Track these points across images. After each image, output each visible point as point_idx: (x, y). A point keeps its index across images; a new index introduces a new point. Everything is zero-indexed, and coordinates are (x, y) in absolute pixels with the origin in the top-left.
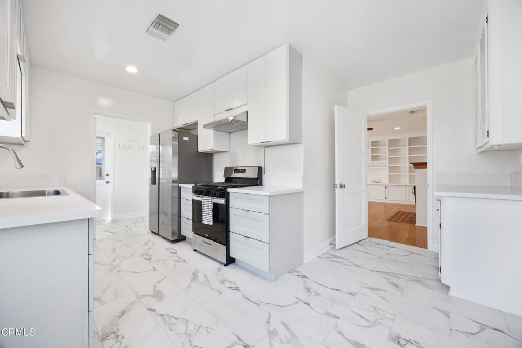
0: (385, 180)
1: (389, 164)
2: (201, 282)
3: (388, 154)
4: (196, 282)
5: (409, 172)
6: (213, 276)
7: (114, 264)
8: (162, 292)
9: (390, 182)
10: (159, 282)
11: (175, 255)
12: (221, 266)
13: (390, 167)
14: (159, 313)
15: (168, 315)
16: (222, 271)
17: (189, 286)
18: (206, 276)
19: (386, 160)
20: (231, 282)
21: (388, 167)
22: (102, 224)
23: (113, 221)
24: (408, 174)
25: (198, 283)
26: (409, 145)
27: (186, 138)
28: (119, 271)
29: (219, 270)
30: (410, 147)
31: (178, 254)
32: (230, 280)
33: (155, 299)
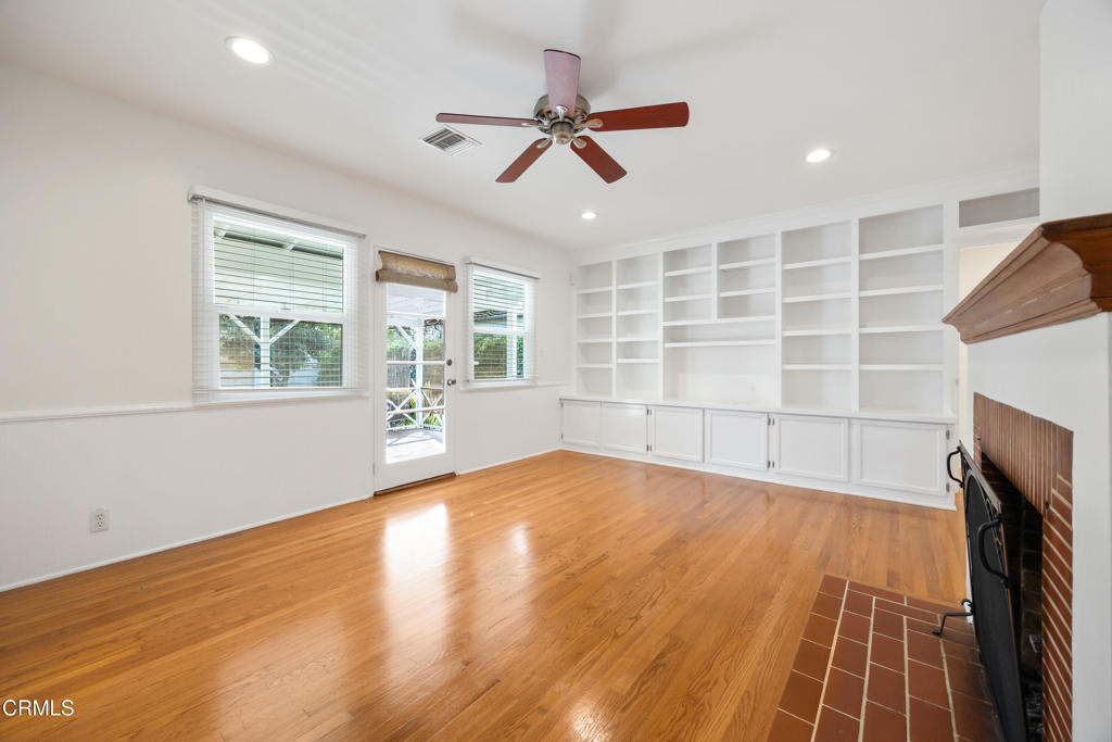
0: (769, 393)
1: (784, 330)
3: (778, 290)
5: (862, 361)
9: (788, 398)
13: (786, 340)
19: (773, 313)
21: (778, 343)
24: (854, 367)
26: (862, 251)
30: (867, 257)
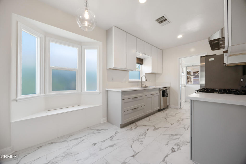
6: (180, 141)
8: (158, 129)
10: (165, 127)
17: (165, 135)
20: (179, 148)
25: (170, 137)
27: (211, 59)
32: (181, 148)
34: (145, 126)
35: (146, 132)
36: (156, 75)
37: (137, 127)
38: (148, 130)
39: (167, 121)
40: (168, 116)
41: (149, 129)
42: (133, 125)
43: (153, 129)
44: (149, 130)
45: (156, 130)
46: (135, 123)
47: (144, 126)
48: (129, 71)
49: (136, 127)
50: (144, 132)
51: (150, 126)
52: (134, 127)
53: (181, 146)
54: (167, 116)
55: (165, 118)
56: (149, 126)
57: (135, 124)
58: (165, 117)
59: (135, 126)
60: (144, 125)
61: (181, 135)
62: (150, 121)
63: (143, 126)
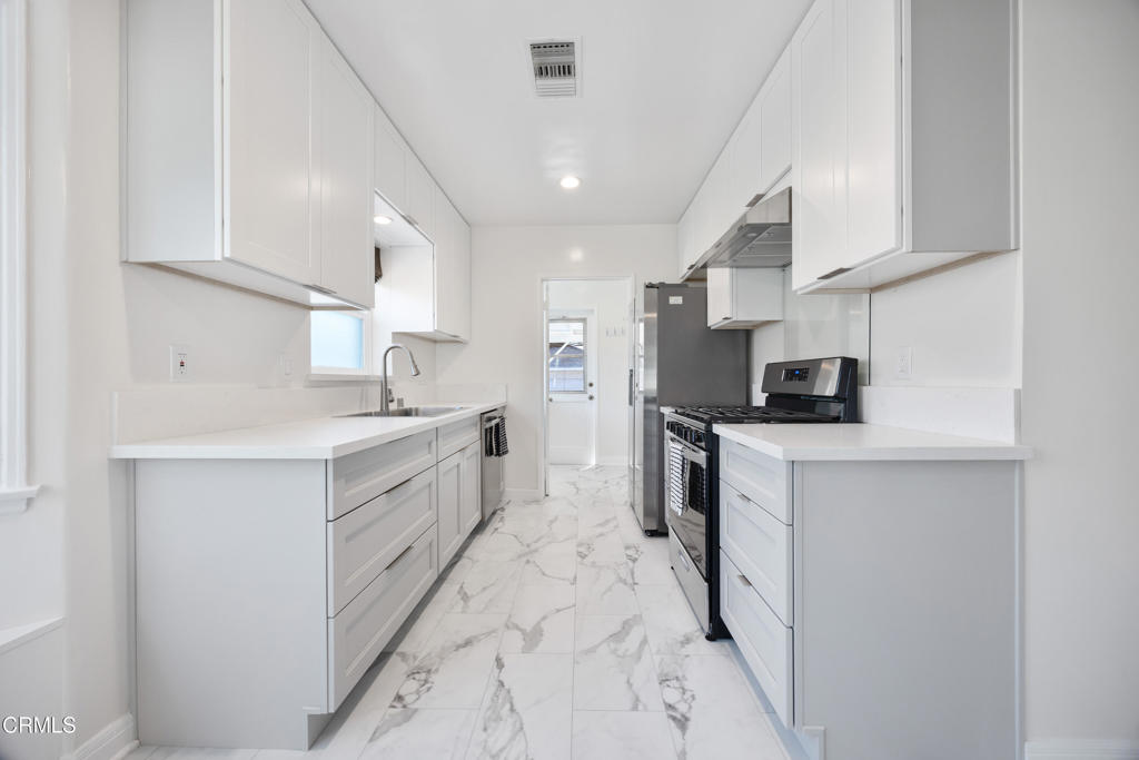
2: (620, 653)
4: (613, 645)
6: (658, 652)
7: (533, 547)
8: (542, 635)
10: (558, 611)
11: (631, 564)
12: (698, 633)
14: (501, 678)
15: (509, 691)
16: (689, 649)
17: (591, 651)
18: (644, 641)
20: (684, 691)
22: (578, 470)
23: (598, 467)
25: (614, 652)
27: (676, 300)
28: (528, 562)
29: (687, 640)
31: (636, 564)
32: (687, 685)
33: (523, 643)
34: (468, 643)
35: (502, 684)
36: (438, 345)
37: (433, 678)
38: (499, 663)
39: (544, 574)
40: (528, 546)
41: (501, 656)
42: (393, 677)
43: (521, 643)
44: (506, 661)
45: (537, 645)
46: (399, 649)
47: (462, 650)
48: (312, 308)
49: (422, 673)
50: (493, 689)
51: (494, 631)
52: (412, 685)
53: (680, 675)
54: (527, 550)
55: (524, 559)
56: (489, 634)
57: (403, 656)
58: (520, 557)
59: (411, 675)
60: (460, 642)
61: (637, 619)
62: (472, 603)
63: (458, 647)
